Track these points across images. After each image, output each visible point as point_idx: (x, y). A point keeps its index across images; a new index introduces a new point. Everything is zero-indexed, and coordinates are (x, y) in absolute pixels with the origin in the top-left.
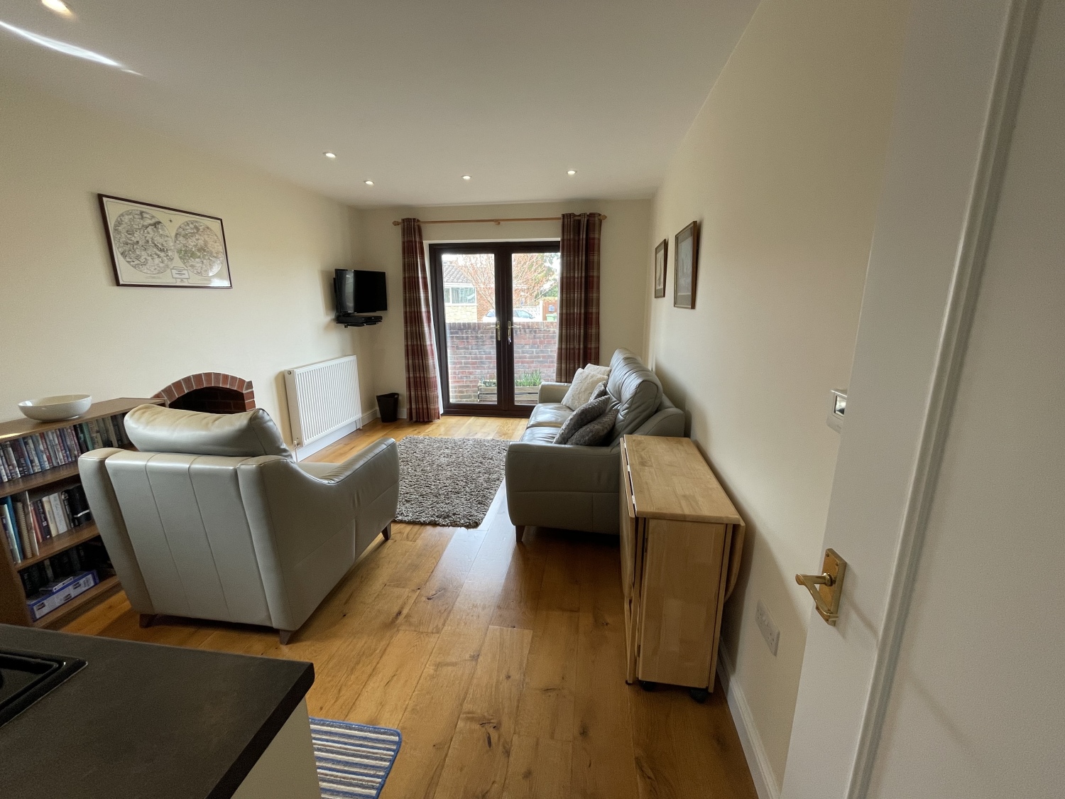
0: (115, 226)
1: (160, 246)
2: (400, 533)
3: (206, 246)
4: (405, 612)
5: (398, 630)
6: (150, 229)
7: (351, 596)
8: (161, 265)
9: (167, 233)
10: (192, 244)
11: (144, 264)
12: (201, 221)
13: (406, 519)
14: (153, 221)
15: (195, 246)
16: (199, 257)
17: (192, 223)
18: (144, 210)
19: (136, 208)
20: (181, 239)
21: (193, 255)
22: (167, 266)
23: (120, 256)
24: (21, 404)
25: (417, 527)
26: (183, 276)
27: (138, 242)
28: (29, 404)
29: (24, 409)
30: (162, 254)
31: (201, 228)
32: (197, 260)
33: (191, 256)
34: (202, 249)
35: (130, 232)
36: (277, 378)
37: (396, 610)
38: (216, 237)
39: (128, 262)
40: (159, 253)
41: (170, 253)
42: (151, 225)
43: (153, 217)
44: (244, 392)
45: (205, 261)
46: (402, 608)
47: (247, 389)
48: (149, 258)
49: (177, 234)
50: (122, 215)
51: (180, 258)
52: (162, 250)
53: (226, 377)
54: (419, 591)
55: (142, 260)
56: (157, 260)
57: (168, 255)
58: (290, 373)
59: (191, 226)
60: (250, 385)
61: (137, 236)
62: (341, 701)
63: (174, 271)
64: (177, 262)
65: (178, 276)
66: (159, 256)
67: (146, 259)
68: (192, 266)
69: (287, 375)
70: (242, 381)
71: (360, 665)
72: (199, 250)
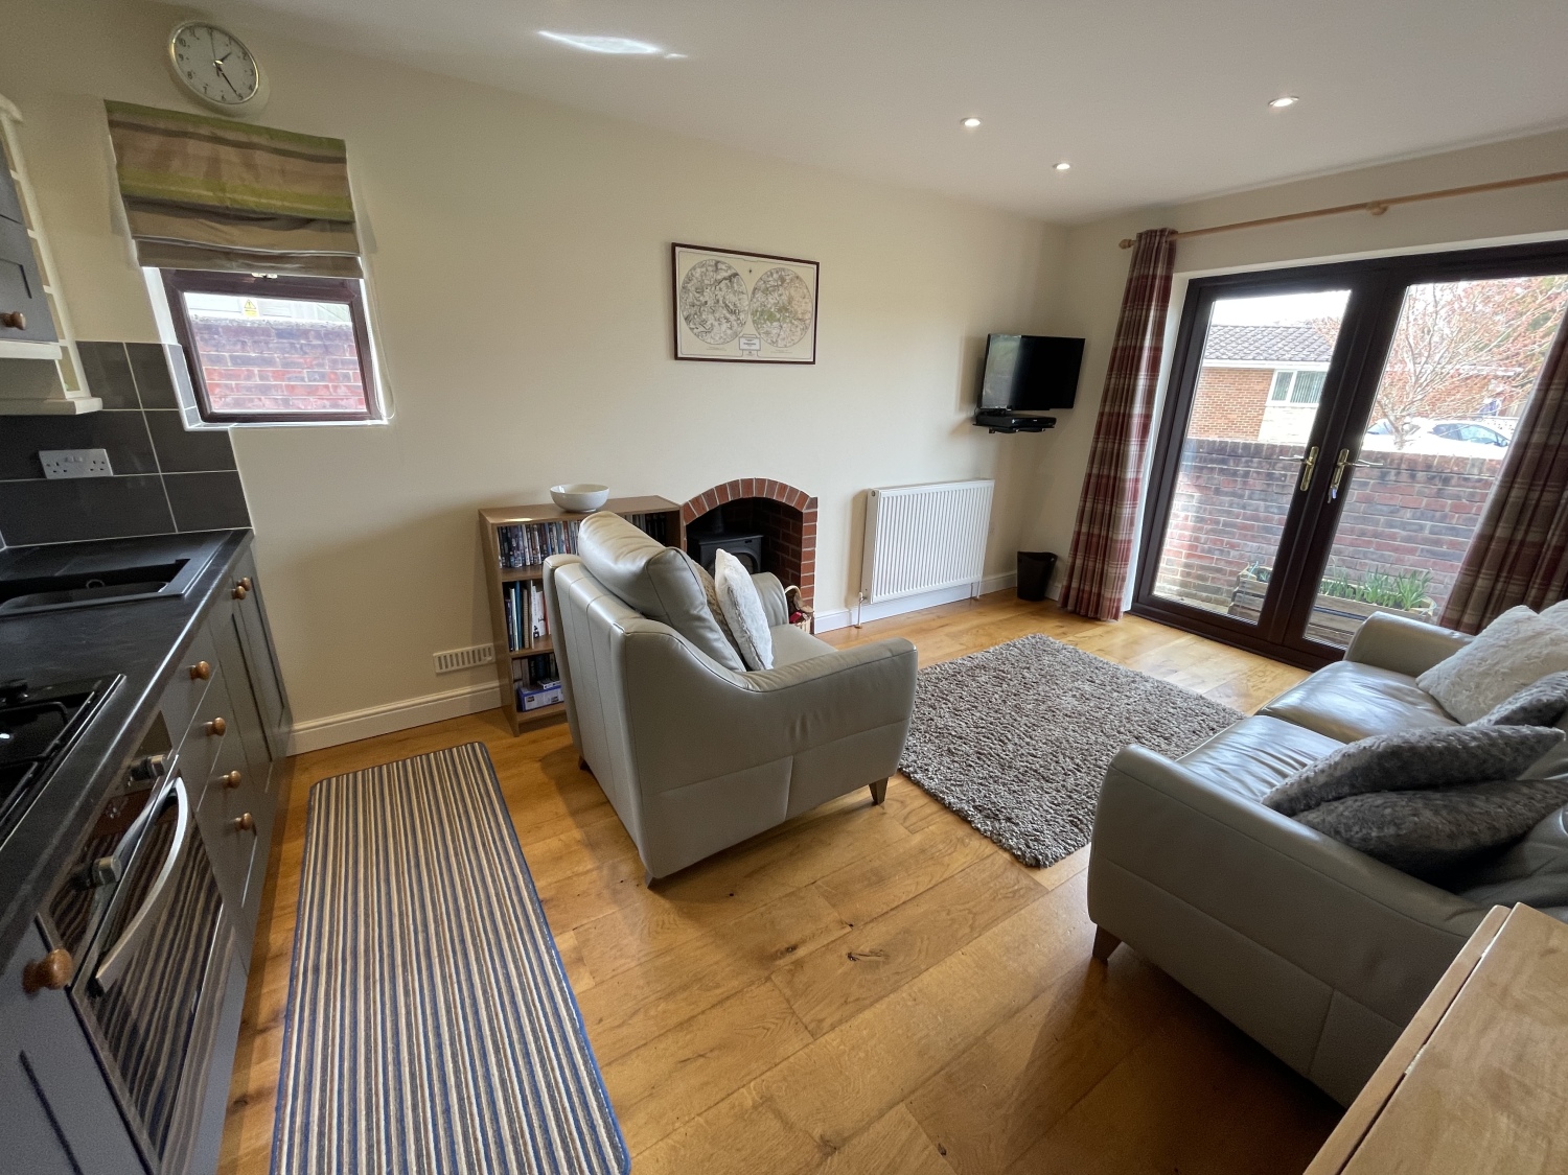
0: (684, 283)
1: (732, 307)
2: (902, 802)
3: (790, 303)
4: (801, 952)
5: (768, 979)
6: (722, 285)
7: (763, 868)
8: (729, 332)
9: (743, 288)
10: (772, 301)
11: (708, 332)
12: (791, 268)
13: (926, 783)
14: (729, 273)
15: (775, 304)
16: (779, 320)
17: (777, 272)
18: (720, 259)
19: (712, 258)
20: (759, 295)
21: (771, 318)
22: (736, 335)
23: (683, 319)
24: (554, 489)
25: (933, 807)
26: (753, 347)
27: (706, 302)
28: (562, 490)
29: (555, 495)
30: (732, 318)
31: (787, 278)
32: (775, 324)
33: (768, 319)
34: (783, 309)
35: (700, 291)
36: (855, 499)
37: (793, 939)
38: (805, 291)
39: (692, 329)
40: (728, 315)
41: (742, 316)
42: (725, 279)
43: (730, 267)
44: (804, 511)
45: (785, 325)
46: (803, 942)
47: (808, 508)
48: (716, 323)
49: (755, 289)
50: (694, 268)
51: (754, 322)
52: (732, 312)
53: (783, 487)
54: (849, 929)
55: (708, 326)
56: (725, 326)
57: (739, 319)
58: (874, 494)
59: (775, 276)
60: (814, 502)
61: (708, 296)
63: (743, 340)
64: (750, 329)
65: (746, 347)
66: (728, 321)
67: (712, 324)
68: (767, 333)
69: (870, 495)
70: (804, 496)
72: (780, 311)
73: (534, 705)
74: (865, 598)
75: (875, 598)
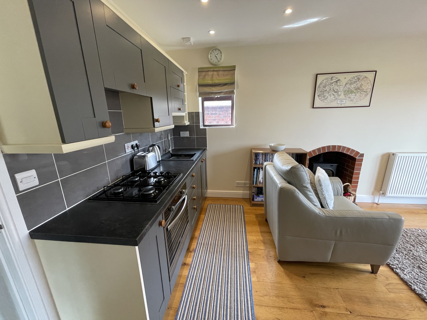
0: (320, 85)
1: (336, 90)
2: (387, 278)
3: (361, 86)
4: (327, 310)
5: (312, 311)
6: (333, 84)
8: (334, 98)
9: (341, 84)
10: (353, 87)
11: (326, 99)
12: (363, 74)
13: (402, 276)
14: (336, 80)
15: (354, 88)
16: (355, 93)
17: (357, 77)
18: (333, 76)
19: (330, 76)
20: (348, 85)
21: (352, 92)
22: (336, 99)
23: (317, 96)
24: (270, 144)
25: (404, 287)
26: (343, 103)
27: (326, 90)
28: (272, 145)
29: (270, 146)
30: (335, 94)
31: (361, 78)
32: (353, 94)
33: (350, 93)
34: (357, 89)
35: (325, 87)
36: (383, 156)
37: (325, 304)
38: (369, 81)
39: (319, 99)
40: (334, 93)
41: (340, 93)
42: (335, 82)
43: (337, 78)
44: (357, 158)
45: (357, 94)
46: (329, 307)
47: (359, 157)
48: (329, 96)
49: (346, 84)
50: (323, 80)
51: (344, 94)
52: (336, 92)
53: (349, 149)
54: (349, 313)
55: (326, 97)
56: (332, 97)
57: (338, 94)
58: (393, 154)
59: (356, 78)
60: (362, 155)
61: (327, 88)
62: (262, 299)
63: (338, 101)
64: (342, 96)
65: (340, 103)
66: (334, 95)
67: (327, 97)
68: (349, 97)
69: (391, 155)
70: (358, 153)
71: (282, 299)
72: (356, 90)
73: (257, 200)
74: (382, 194)
75: (388, 194)
